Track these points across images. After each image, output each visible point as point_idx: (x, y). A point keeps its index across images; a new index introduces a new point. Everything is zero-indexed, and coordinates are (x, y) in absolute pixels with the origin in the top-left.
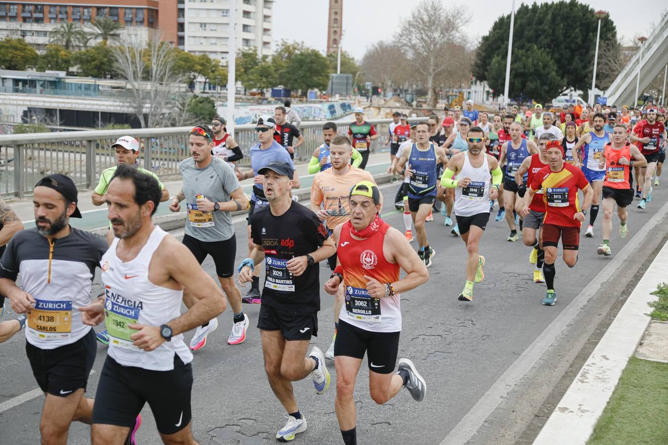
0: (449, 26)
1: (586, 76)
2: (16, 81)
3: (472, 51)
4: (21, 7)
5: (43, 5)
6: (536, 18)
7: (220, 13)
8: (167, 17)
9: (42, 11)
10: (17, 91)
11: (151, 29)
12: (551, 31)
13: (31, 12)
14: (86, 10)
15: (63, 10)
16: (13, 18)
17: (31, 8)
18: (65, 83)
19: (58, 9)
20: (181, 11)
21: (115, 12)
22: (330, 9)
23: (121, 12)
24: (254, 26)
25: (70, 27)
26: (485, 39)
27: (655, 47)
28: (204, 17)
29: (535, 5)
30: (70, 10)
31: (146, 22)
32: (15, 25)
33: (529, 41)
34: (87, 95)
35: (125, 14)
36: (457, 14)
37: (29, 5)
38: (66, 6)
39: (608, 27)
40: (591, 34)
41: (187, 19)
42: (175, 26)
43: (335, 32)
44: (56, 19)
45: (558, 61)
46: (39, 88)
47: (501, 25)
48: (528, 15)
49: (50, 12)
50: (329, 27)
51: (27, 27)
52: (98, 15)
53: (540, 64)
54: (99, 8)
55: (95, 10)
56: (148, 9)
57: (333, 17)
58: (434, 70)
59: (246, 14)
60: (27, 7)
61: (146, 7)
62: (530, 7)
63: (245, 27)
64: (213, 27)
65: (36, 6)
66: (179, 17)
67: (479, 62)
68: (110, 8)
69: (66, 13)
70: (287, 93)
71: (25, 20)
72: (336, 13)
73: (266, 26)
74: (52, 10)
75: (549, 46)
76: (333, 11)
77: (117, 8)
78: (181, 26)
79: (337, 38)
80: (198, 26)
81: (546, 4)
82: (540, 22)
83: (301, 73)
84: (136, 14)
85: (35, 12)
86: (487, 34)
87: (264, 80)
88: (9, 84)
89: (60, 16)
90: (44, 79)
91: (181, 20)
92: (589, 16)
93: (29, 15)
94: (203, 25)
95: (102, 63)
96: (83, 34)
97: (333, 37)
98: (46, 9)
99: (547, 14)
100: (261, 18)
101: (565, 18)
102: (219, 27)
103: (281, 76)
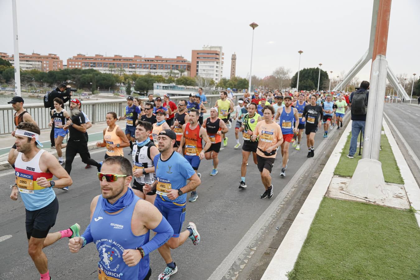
0: (284, 74)
1: (321, 88)
2: (163, 87)
3: (290, 80)
4: (150, 65)
5: (156, 65)
6: (308, 71)
7: (209, 67)
8: (193, 68)
9: (156, 66)
10: (164, 89)
11: (188, 71)
12: (312, 75)
13: (153, 66)
14: (169, 66)
15: (162, 66)
16: (147, 68)
17: (153, 65)
18: (178, 87)
19: (161, 65)
20: (198, 66)
21: (177, 66)
22: (232, 64)
23: (179, 66)
24: (219, 71)
25: (171, 71)
26: (294, 77)
27: (344, 82)
28: (204, 68)
29: (307, 69)
30: (164, 66)
31: (186, 69)
32: (147, 70)
33: (306, 78)
34: (182, 90)
35: (180, 67)
36: (289, 70)
37: (152, 64)
38: (163, 65)
39: (324, 75)
40: (322, 77)
41: (200, 68)
42: (196, 71)
43: (233, 71)
44: (160, 68)
45: (314, 83)
46: (169, 88)
47: (297, 74)
48: (306, 71)
49: (158, 66)
50: (232, 70)
51: (152, 71)
52: (172, 67)
53: (311, 84)
54: (173, 65)
55: (171, 66)
56: (188, 66)
57: (233, 66)
58: (282, 84)
59: (217, 67)
60: (151, 65)
61: (187, 65)
62: (306, 69)
63: (217, 71)
64: (207, 71)
65: (154, 65)
66: (197, 68)
67: (293, 82)
68: (176, 65)
69: (163, 66)
70: (237, 90)
71: (151, 69)
72: (234, 65)
73: (222, 70)
74: (159, 66)
75: (311, 79)
76: (233, 65)
77: (178, 65)
78: (197, 71)
79: (234, 73)
80: (203, 71)
81: (310, 68)
82: (309, 73)
83: (241, 85)
84: (184, 67)
85: (154, 66)
86: (294, 75)
87: (231, 86)
88: (162, 87)
89: (161, 67)
90: (171, 86)
91: (197, 69)
92: (322, 72)
93: (152, 67)
94: (204, 70)
95: (184, 81)
96: (174, 73)
97: (232, 73)
98: (157, 66)
99: (311, 71)
100: (221, 68)
101: (316, 72)
102: (209, 71)
103: (235, 85)
